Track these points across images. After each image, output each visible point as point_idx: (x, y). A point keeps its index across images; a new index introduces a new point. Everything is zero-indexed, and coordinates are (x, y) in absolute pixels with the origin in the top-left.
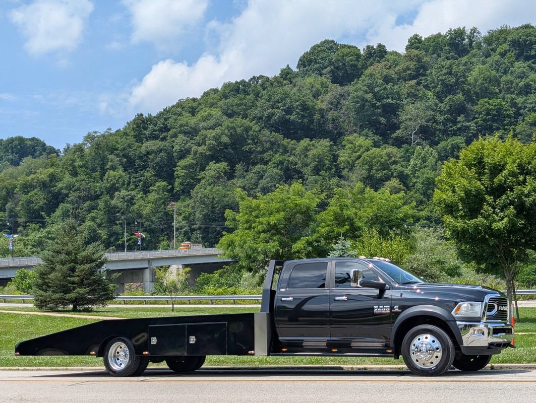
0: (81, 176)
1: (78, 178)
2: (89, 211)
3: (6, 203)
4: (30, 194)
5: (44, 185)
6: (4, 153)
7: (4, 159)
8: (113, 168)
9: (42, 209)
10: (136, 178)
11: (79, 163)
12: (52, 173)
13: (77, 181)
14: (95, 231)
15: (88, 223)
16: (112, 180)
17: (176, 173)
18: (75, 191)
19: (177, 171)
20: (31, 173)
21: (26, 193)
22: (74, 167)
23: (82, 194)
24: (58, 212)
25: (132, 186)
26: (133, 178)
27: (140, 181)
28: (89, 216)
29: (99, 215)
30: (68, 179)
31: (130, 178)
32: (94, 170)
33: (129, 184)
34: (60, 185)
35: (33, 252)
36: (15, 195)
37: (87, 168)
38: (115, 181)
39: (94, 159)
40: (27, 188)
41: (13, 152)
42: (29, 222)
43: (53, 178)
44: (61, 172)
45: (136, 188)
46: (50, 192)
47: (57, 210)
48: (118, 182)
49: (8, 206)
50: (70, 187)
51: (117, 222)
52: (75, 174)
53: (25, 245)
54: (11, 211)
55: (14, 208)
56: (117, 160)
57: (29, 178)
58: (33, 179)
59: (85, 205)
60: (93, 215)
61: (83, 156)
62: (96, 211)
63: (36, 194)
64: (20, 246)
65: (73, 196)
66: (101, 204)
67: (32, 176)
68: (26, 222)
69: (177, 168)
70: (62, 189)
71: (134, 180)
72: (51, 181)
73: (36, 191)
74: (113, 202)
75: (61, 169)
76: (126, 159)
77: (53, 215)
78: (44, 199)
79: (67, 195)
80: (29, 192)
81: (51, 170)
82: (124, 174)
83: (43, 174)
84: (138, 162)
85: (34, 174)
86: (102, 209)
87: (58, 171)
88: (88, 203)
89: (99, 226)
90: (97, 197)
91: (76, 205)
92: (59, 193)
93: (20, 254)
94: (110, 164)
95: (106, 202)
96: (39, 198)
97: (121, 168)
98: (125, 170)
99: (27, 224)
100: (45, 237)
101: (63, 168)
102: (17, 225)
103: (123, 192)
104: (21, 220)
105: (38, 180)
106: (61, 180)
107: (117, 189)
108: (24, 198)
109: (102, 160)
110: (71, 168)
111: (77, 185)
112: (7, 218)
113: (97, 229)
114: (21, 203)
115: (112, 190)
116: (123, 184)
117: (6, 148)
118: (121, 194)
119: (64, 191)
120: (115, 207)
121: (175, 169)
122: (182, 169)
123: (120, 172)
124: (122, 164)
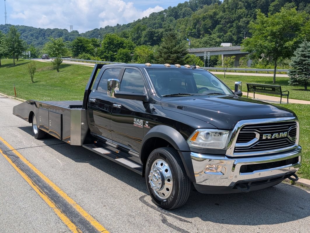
0: (227, 12)
1: (226, 13)
2: (230, 28)
3: (196, 26)
4: (205, 21)
5: (211, 17)
6: (199, 4)
7: (199, 7)
8: (241, 8)
9: (210, 28)
10: (251, 12)
11: (226, 6)
12: (214, 12)
13: (225, 15)
14: (231, 37)
15: (229, 33)
16: (239, 14)
17: (269, 9)
18: (224, 19)
19: (270, 8)
20: (206, 12)
21: (204, 21)
22: (224, 8)
23: (227, 20)
24: (216, 29)
25: (249, 16)
26: (250, 12)
27: (253, 13)
28: (229, 31)
29: (234, 30)
30: (221, 14)
31: (248, 12)
32: (232, 9)
33: (247, 15)
34: (218, 17)
35: (203, 46)
36: (200, 22)
37: (229, 9)
38: (240, 14)
39: (232, 5)
40: (204, 18)
41: (202, 3)
42: (205, 33)
43: (215, 14)
44: (219, 11)
45: (250, 17)
46: (214, 20)
47: (216, 28)
48: (242, 14)
49: (197, 27)
50: (222, 18)
51: (241, 33)
52: (224, 11)
53: (200, 43)
54: (198, 28)
55: (199, 27)
56: (243, 4)
57: (205, 14)
58: (206, 15)
59: (228, 25)
60: (231, 29)
61: (228, 3)
62: (232, 28)
63: (208, 21)
64: (198, 44)
65: (223, 21)
66: (234, 25)
67: (206, 13)
68: (203, 33)
69: (270, 7)
70: (218, 18)
71: (250, 13)
72: (214, 15)
73: (208, 19)
74: (239, 24)
75: (218, 10)
76: (247, 4)
77: (214, 30)
78: (211, 23)
79: (220, 21)
80: (205, 20)
81: (214, 10)
82: (245, 11)
83: (211, 12)
84: (252, 5)
85: (207, 12)
86: (235, 27)
87: (217, 10)
88: (229, 24)
89: (234, 34)
90: (233, 22)
91: (224, 25)
92: (217, 20)
93: (198, 47)
94: (239, 6)
95: (236, 24)
96: (209, 22)
97: (245, 8)
98: (246, 8)
99: (204, 34)
100: (208, 39)
101: (219, 9)
102: (200, 34)
103: (244, 19)
104: (202, 33)
105: (209, 15)
106: (218, 15)
107: (242, 18)
108: (203, 23)
109: (236, 5)
110: (223, 9)
111: (225, 16)
112: (197, 32)
113: (233, 36)
114: (202, 25)
115: (239, 18)
116: (245, 15)
117: (200, 2)
118: (243, 19)
119: (219, 19)
120: (241, 26)
121: (269, 7)
122: (273, 7)
123: (244, 10)
124: (244, 6)
